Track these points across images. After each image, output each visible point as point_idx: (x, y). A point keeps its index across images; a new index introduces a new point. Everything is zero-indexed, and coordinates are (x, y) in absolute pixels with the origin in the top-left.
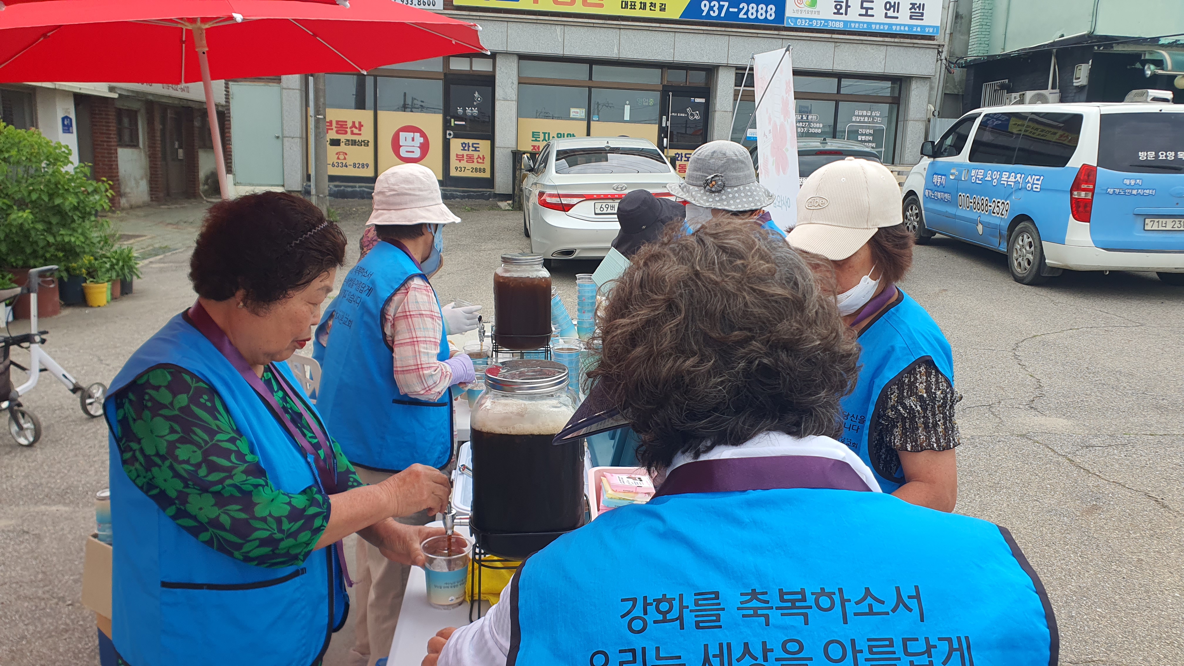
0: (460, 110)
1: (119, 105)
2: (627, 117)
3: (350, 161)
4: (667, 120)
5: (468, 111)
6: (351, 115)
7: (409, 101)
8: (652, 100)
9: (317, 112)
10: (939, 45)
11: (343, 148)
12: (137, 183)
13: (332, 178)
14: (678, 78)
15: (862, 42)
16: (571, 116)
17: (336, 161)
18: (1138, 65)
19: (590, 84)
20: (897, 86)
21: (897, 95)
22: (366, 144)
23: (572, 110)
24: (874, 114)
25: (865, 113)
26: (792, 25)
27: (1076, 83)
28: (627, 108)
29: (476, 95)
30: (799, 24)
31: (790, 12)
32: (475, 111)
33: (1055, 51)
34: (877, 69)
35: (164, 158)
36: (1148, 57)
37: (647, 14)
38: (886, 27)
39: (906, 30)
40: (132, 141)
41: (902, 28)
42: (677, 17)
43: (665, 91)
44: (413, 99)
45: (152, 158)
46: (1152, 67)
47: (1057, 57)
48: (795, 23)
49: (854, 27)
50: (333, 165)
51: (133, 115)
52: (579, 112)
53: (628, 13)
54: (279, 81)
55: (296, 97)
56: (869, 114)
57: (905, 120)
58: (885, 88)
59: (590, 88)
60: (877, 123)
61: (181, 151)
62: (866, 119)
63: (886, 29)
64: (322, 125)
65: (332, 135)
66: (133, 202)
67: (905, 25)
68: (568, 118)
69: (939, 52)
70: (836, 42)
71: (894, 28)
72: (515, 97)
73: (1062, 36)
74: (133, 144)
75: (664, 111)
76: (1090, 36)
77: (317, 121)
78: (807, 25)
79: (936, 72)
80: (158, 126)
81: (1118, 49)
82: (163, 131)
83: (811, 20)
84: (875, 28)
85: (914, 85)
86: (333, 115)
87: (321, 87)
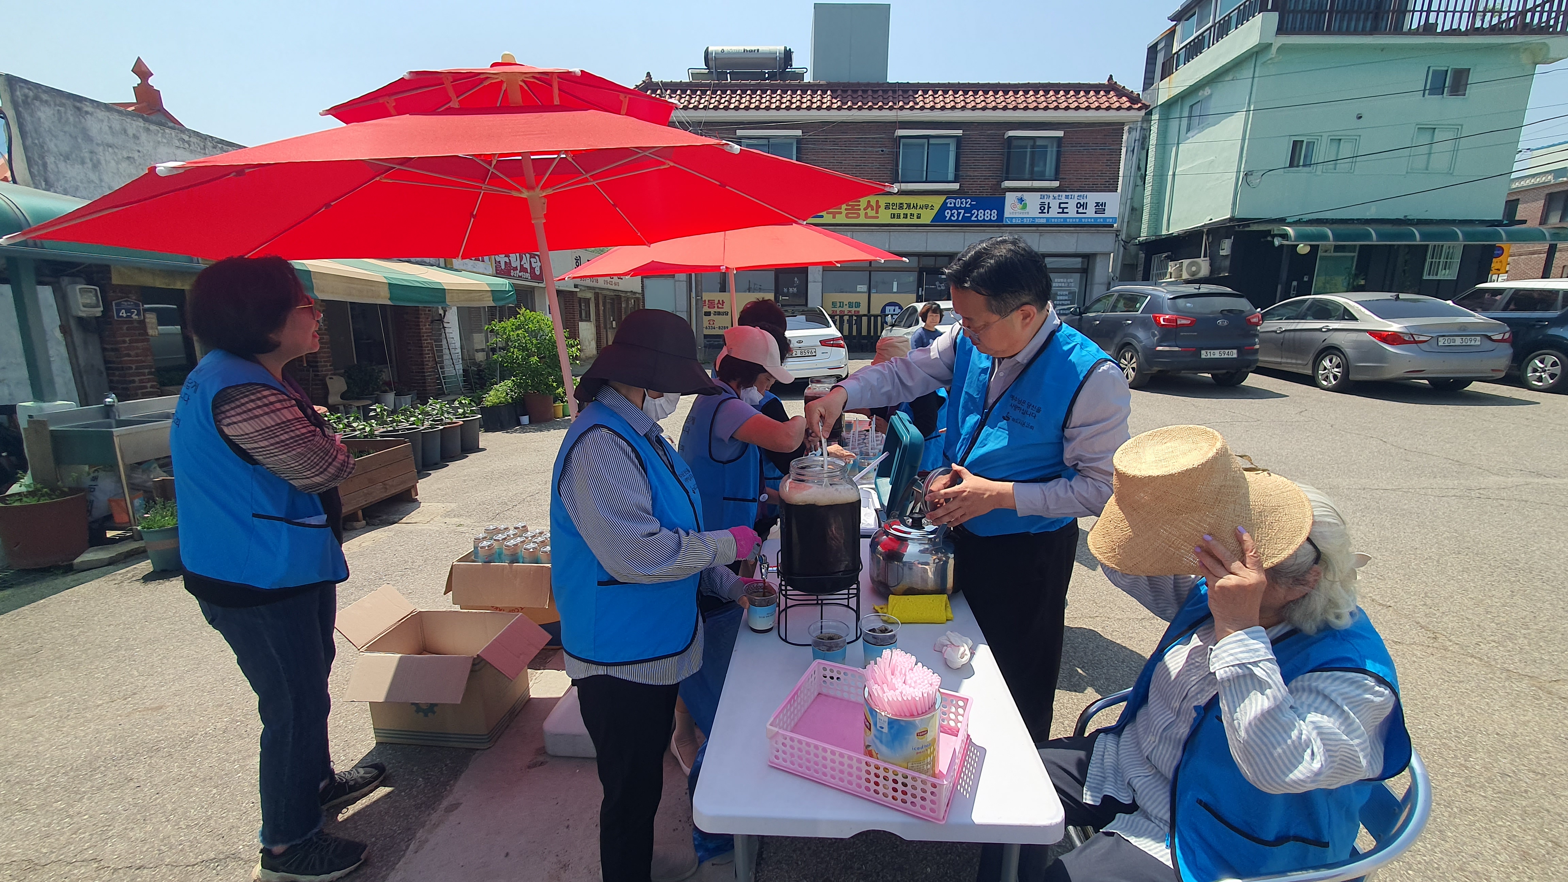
0: (785, 290)
1: (579, 295)
2: (895, 290)
3: (716, 326)
4: (922, 290)
5: (791, 290)
6: (717, 296)
7: (752, 286)
8: (912, 278)
9: (697, 296)
10: (1117, 231)
11: (712, 317)
12: (590, 343)
13: (706, 336)
14: (930, 262)
15: (1060, 232)
16: (858, 290)
17: (708, 325)
18: (1269, 239)
19: (870, 269)
20: (1086, 260)
21: (1085, 266)
22: (727, 314)
23: (858, 286)
24: (1069, 281)
25: (1062, 280)
26: (1009, 223)
27: (1222, 253)
28: (895, 284)
29: (796, 279)
30: (1014, 222)
31: (1006, 215)
32: (795, 290)
33: (1205, 230)
34: (1071, 249)
35: (605, 327)
36: (1275, 232)
37: (908, 221)
38: (1077, 220)
39: (1092, 222)
40: (586, 317)
41: (1089, 220)
42: (929, 222)
43: (921, 270)
44: (755, 284)
45: (598, 328)
46: (1280, 239)
47: (1208, 235)
48: (1012, 222)
49: (1054, 221)
50: (706, 328)
51: (587, 301)
52: (863, 288)
53: (896, 221)
54: (674, 276)
55: (683, 286)
56: (1065, 281)
57: (1092, 284)
58: (1077, 262)
59: (870, 272)
60: (1071, 287)
61: (614, 323)
62: (1063, 285)
63: (1077, 222)
64: (700, 302)
65: (706, 309)
66: (587, 355)
67: (1091, 218)
68: (855, 291)
69: (1117, 236)
70: (1041, 233)
71: (1083, 220)
72: (820, 280)
73: (1211, 220)
74: (588, 319)
75: (920, 284)
76: (1231, 219)
77: (697, 301)
78: (1019, 222)
79: (1114, 249)
80: (601, 308)
81: (1255, 228)
82: (604, 311)
83: (1022, 218)
84: (1069, 221)
85: (1098, 259)
86: (706, 296)
87: (699, 279)
